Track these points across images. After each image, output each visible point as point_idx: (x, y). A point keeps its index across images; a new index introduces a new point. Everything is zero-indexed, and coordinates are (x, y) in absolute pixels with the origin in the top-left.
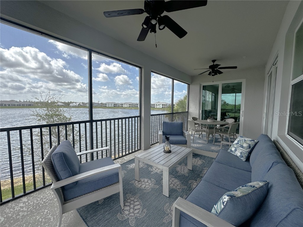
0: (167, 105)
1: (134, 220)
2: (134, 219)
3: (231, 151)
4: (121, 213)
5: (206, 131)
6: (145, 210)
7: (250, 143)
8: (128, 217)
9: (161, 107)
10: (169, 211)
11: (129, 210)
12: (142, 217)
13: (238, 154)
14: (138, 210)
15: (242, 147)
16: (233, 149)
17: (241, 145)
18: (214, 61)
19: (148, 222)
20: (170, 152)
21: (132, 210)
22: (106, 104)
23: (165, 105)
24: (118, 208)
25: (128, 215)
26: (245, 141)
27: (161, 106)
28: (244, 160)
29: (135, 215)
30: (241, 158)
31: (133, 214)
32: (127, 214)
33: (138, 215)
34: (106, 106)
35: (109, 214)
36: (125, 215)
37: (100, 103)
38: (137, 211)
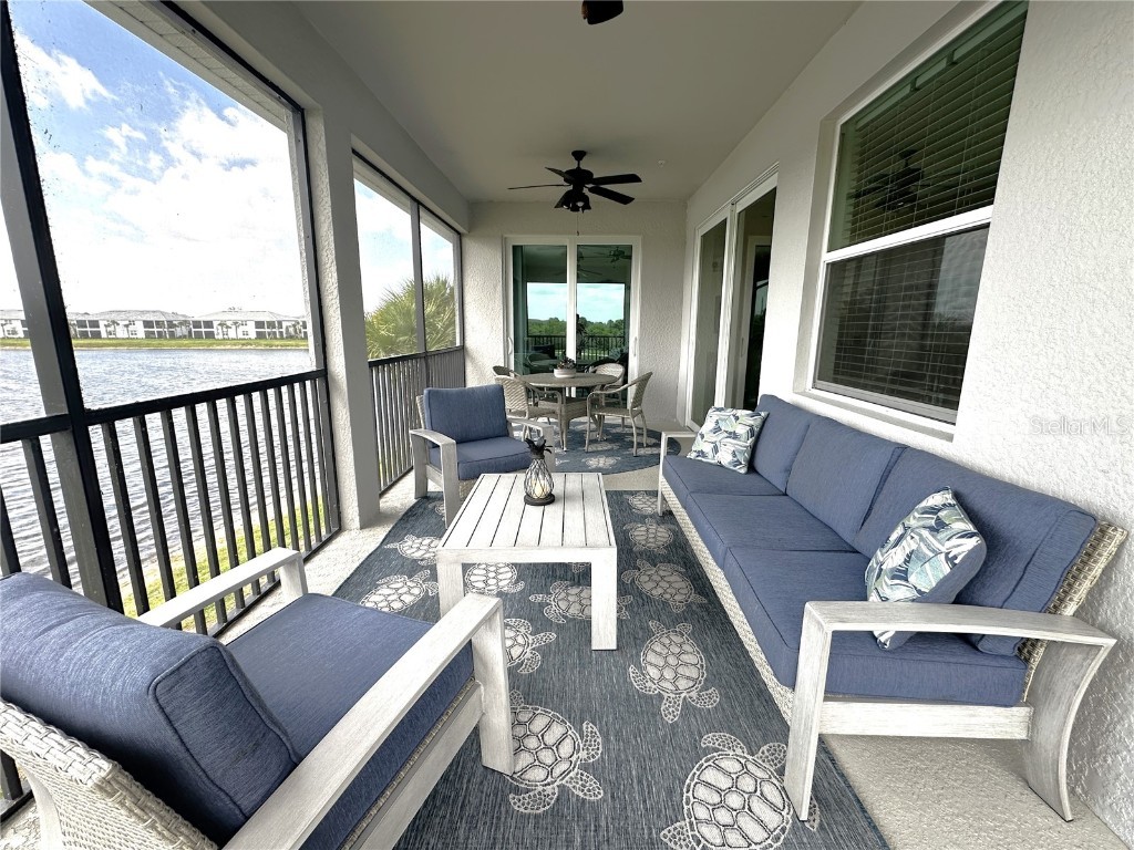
0: (280, 323)
1: (584, 778)
2: (582, 775)
3: (701, 453)
4: (517, 791)
5: (558, 412)
6: (587, 727)
7: (752, 423)
8: (558, 783)
9: (253, 335)
10: (654, 687)
11: (536, 763)
12: (600, 752)
13: (725, 458)
14: (568, 741)
15: (734, 435)
16: (707, 448)
17: (730, 433)
18: (579, 155)
19: (634, 754)
20: (549, 499)
21: (547, 756)
23: (271, 324)
24: (485, 783)
25: (549, 779)
26: (737, 418)
27: (252, 332)
28: (743, 471)
29: (574, 759)
30: (735, 466)
31: (564, 766)
32: (543, 777)
33: (583, 754)
35: (472, 827)
36: (540, 788)
38: (566, 749)
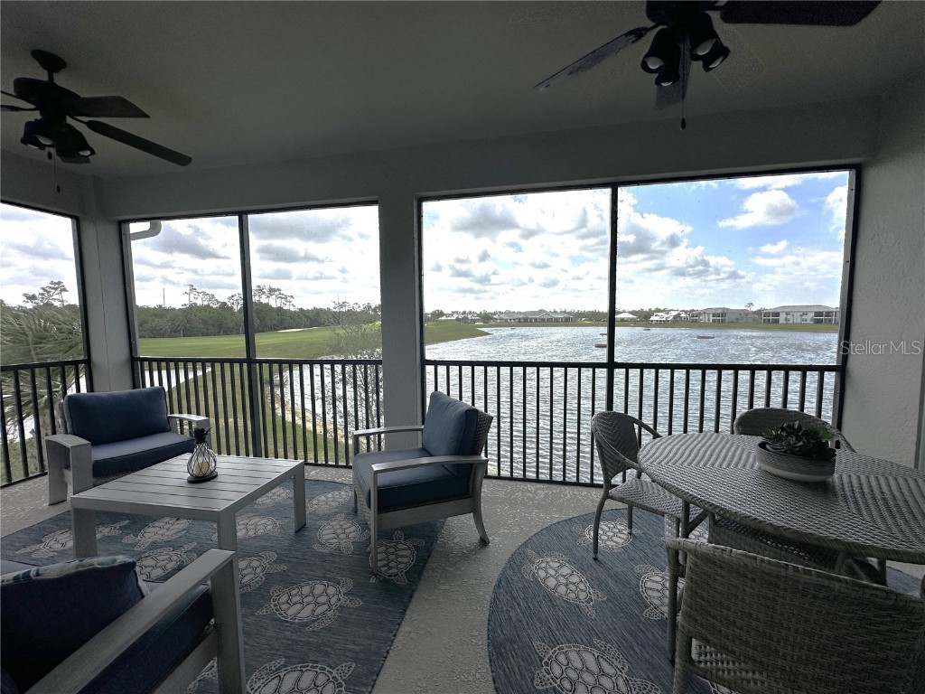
22: (777, 314)
34: (777, 321)
37: (754, 309)
